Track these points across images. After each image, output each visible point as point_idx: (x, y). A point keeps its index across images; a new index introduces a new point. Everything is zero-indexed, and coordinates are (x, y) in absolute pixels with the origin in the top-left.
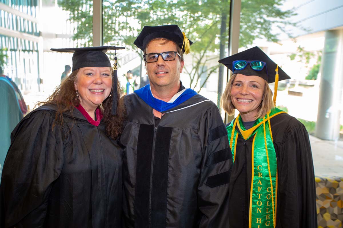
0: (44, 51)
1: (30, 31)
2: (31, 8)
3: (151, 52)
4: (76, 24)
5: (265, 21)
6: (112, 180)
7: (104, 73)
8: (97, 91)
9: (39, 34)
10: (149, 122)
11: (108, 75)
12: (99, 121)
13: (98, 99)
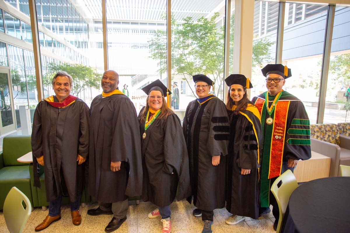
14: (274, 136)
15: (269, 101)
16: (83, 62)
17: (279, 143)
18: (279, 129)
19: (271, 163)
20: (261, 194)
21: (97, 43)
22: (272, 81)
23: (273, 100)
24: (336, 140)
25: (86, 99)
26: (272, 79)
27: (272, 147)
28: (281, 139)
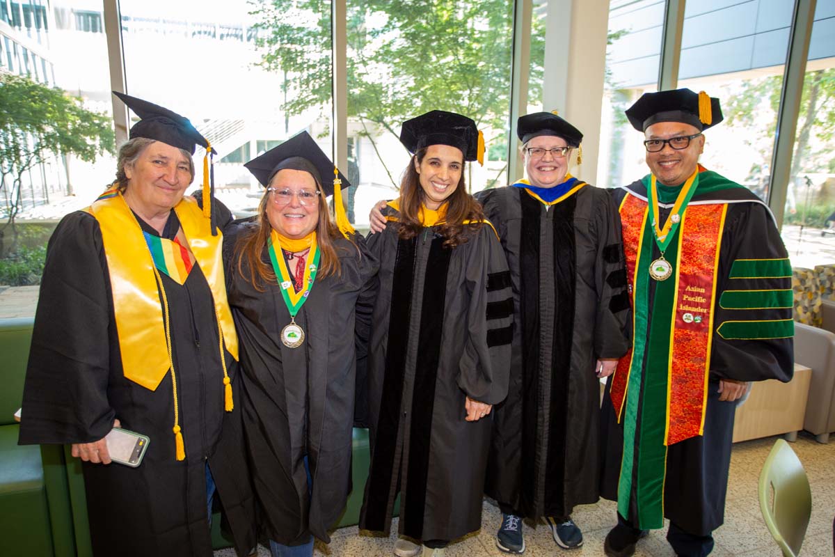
14: (680, 314)
15: (662, 206)
16: (33, 72)
17: (696, 335)
18: (693, 294)
19: (673, 397)
20: (638, 490)
21: (79, 14)
22: (664, 147)
23: (674, 203)
24: (814, 314)
25: (50, 191)
26: (665, 141)
27: (674, 349)
28: (702, 322)
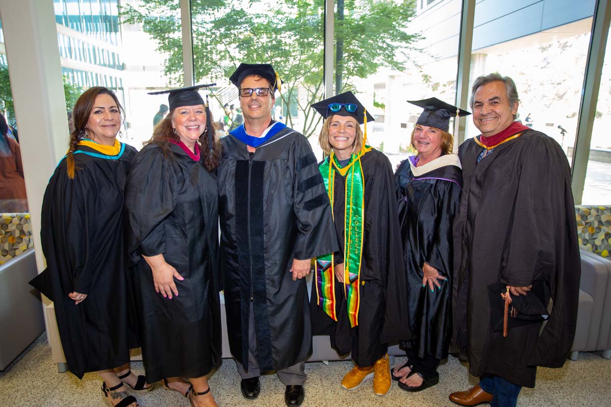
0: (130, 89)
1: (112, 63)
2: (110, 34)
3: (246, 87)
4: (167, 55)
5: (388, 45)
6: (213, 208)
7: (197, 110)
8: (193, 127)
9: (123, 67)
10: (244, 157)
11: (201, 112)
12: (198, 155)
13: (195, 135)
